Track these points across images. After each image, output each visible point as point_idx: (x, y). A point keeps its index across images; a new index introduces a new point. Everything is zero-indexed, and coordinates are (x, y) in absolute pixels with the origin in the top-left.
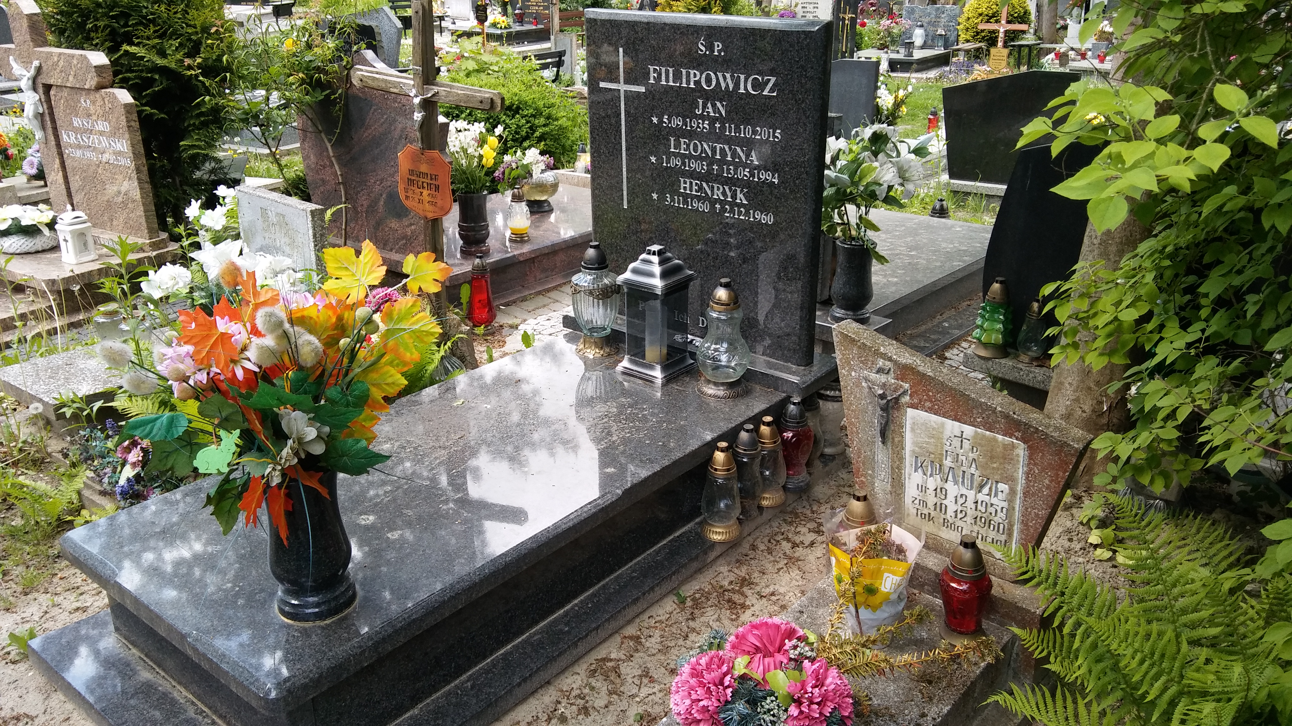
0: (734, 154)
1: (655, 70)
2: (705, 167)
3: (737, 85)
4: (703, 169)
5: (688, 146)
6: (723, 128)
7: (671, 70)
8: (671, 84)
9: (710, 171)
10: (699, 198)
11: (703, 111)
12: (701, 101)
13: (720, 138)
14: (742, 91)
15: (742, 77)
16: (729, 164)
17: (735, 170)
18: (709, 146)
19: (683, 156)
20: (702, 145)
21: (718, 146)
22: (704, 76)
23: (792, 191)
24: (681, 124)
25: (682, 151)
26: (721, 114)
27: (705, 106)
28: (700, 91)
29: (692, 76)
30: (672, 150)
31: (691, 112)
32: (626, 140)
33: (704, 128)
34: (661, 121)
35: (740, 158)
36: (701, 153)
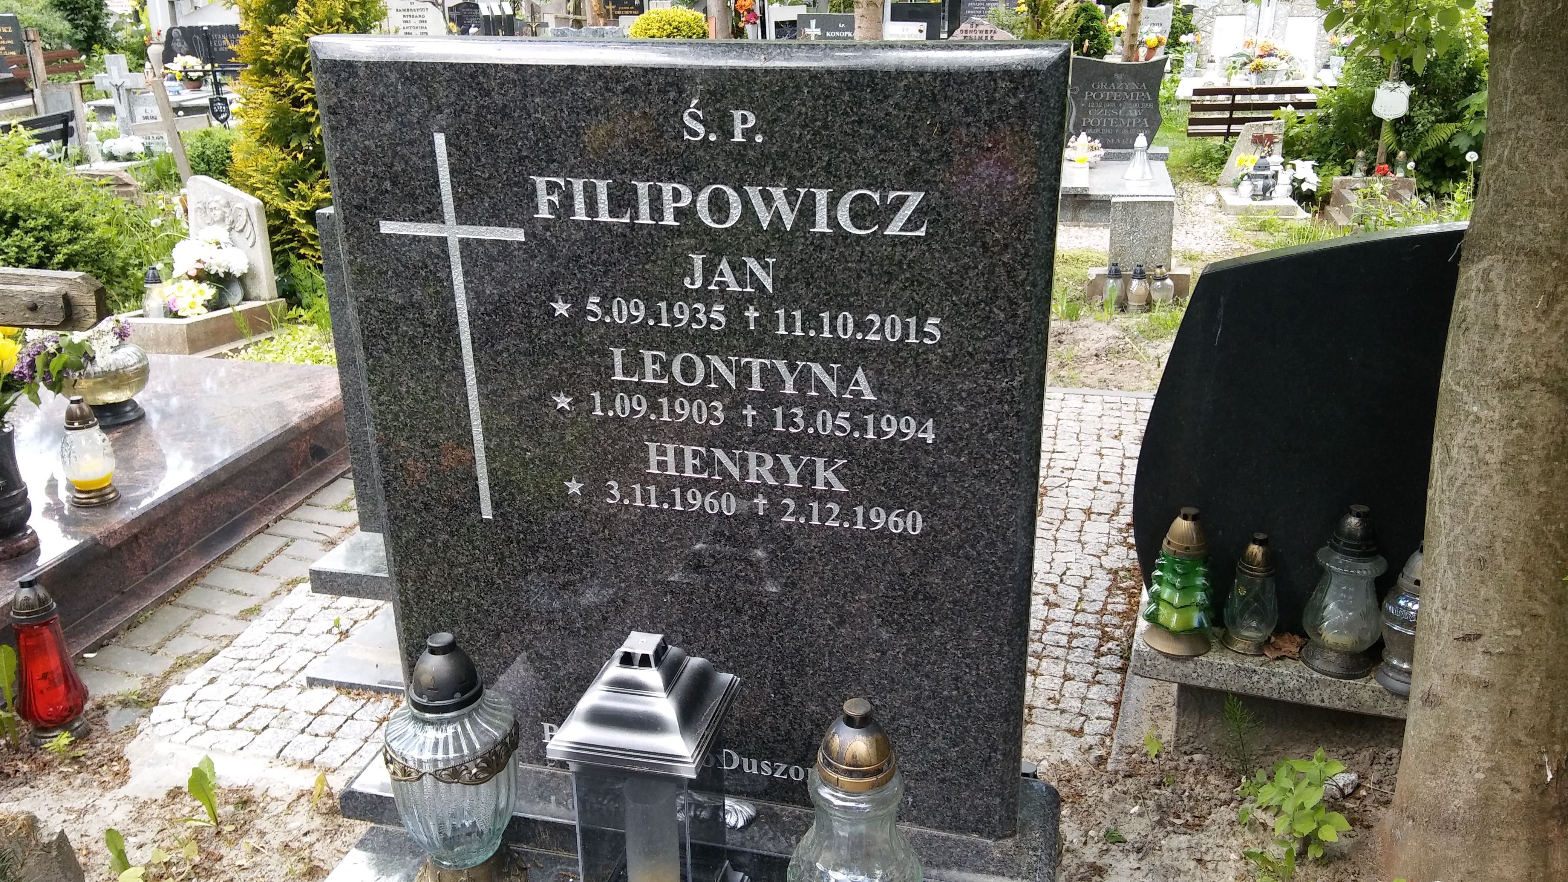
0: (803, 380)
1: (552, 187)
2: (719, 414)
3: (807, 214)
4: (711, 417)
5: (666, 367)
6: (767, 320)
7: (602, 187)
8: (604, 217)
9: (733, 423)
10: (705, 487)
11: (707, 281)
12: (698, 260)
13: (759, 343)
14: (821, 226)
15: (822, 196)
16: (787, 403)
17: (809, 418)
18: (728, 364)
19: (652, 393)
20: (707, 364)
21: (756, 363)
22: (704, 197)
23: (974, 459)
24: (641, 314)
25: (650, 379)
26: (761, 288)
27: (709, 270)
28: (694, 235)
29: (667, 196)
30: (619, 377)
31: (670, 285)
32: (477, 361)
33: (710, 321)
34: (578, 309)
35: (821, 386)
36: (707, 378)
